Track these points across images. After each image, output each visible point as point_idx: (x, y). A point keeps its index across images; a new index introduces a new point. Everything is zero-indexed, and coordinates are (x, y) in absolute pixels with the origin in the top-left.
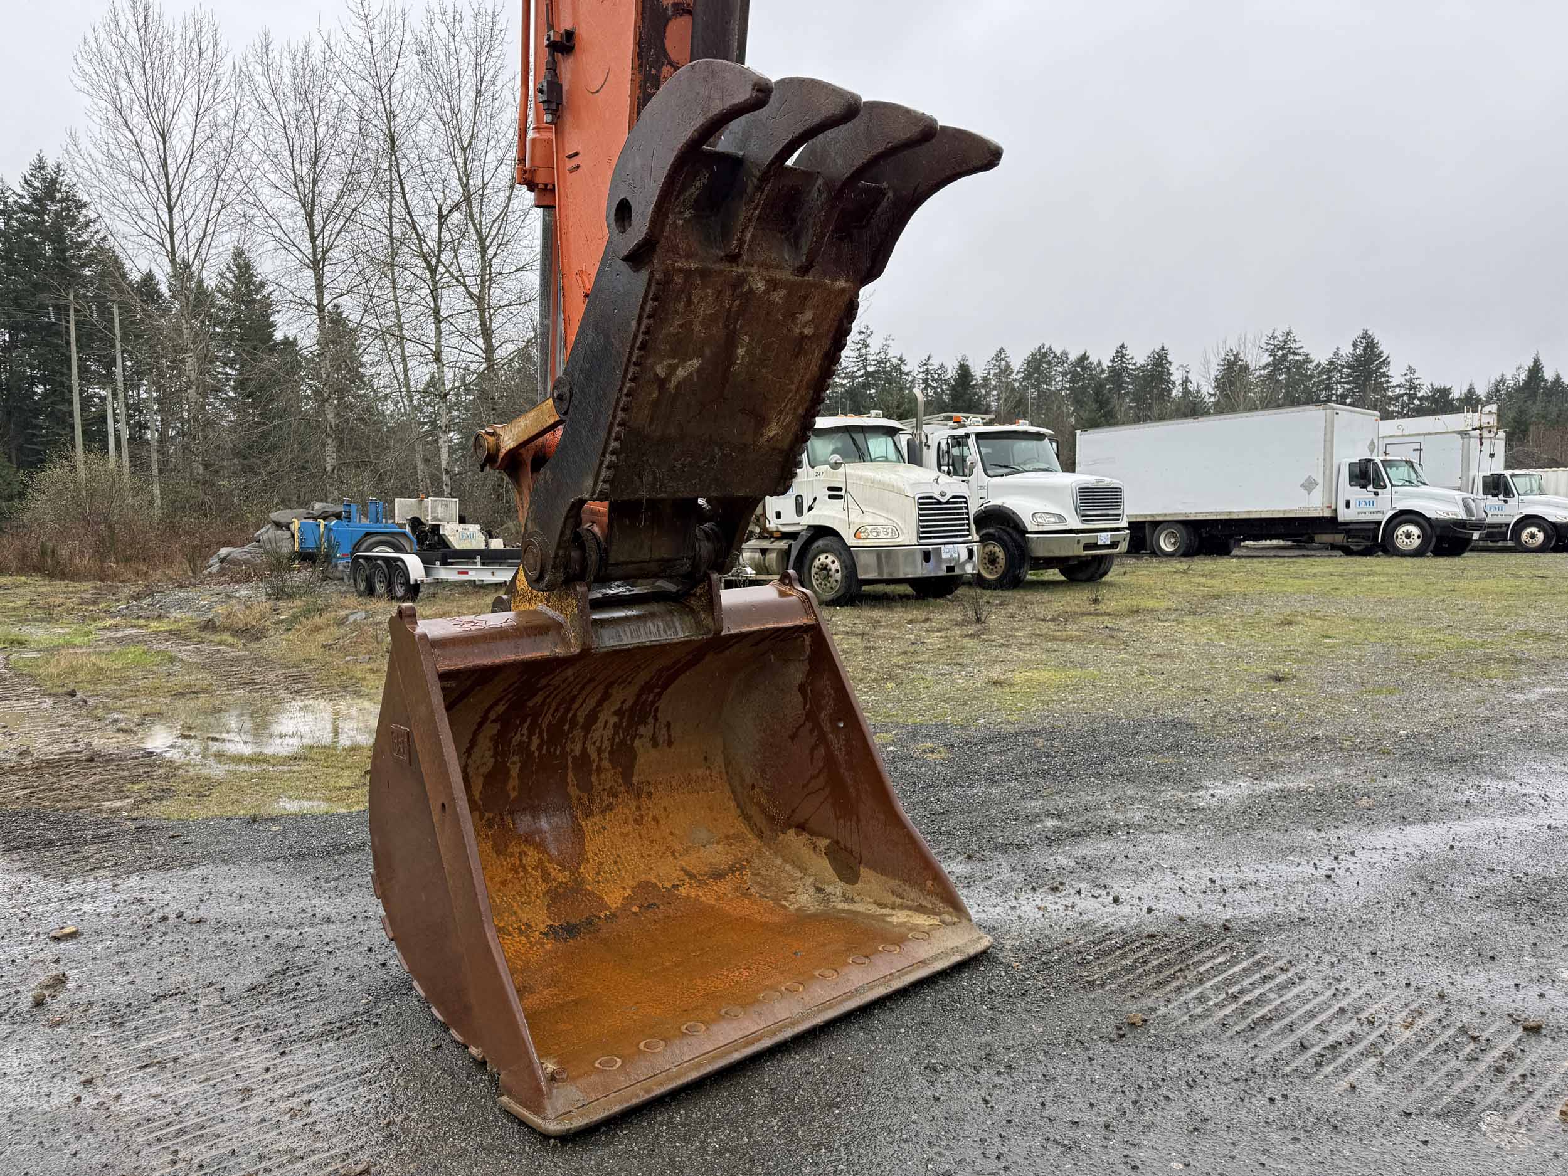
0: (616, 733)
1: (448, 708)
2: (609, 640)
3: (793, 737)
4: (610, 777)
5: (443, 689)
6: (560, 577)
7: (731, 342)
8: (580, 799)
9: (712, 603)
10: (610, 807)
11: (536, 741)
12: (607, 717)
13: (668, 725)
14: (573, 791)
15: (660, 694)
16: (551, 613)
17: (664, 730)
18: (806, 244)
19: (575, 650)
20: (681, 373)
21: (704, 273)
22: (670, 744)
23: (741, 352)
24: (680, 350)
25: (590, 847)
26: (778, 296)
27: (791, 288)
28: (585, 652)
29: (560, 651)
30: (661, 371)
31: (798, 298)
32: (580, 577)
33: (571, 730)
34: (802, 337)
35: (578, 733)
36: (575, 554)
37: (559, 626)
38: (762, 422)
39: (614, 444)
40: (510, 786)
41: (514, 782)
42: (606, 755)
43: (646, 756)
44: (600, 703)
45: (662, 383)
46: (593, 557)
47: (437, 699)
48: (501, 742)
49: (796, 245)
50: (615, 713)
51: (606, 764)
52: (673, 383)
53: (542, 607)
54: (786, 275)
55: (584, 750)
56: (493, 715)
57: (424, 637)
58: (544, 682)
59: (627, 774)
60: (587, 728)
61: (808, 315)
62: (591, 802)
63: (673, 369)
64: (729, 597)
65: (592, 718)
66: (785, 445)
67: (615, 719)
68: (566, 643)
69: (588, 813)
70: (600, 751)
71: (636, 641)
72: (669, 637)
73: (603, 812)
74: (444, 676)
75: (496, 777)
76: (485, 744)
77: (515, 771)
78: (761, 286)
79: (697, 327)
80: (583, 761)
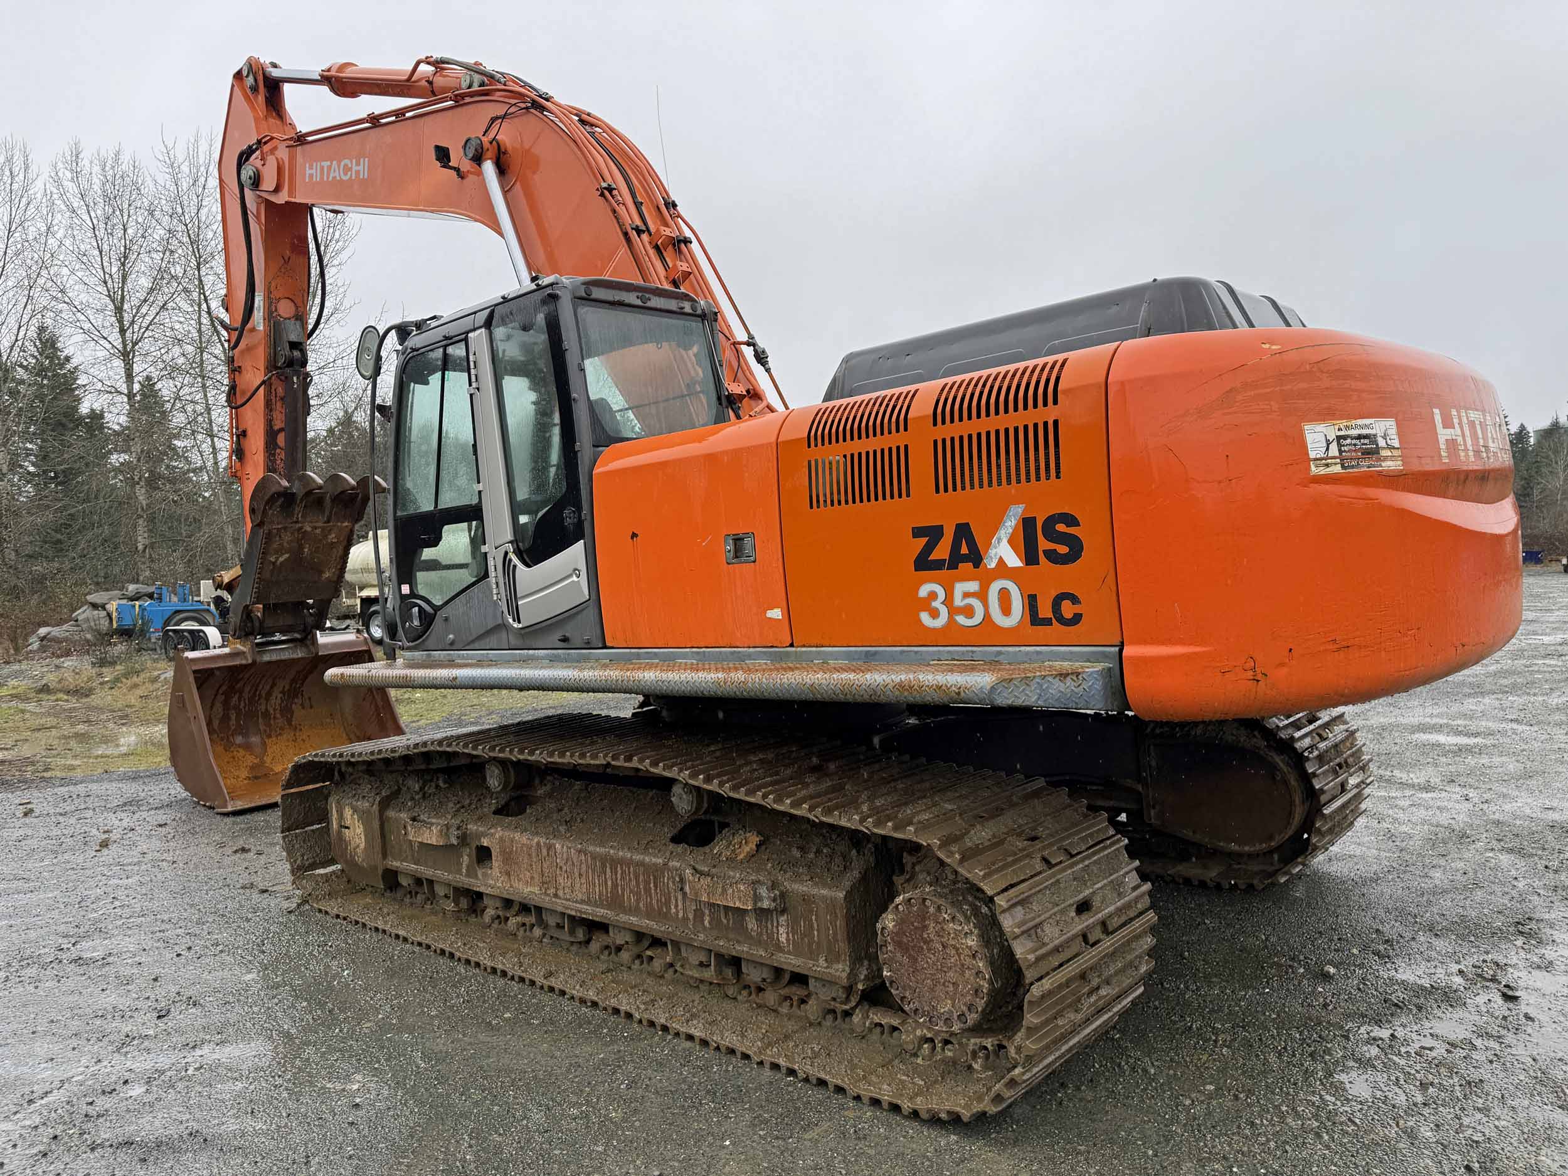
0: (282, 701)
1: (198, 689)
2: (266, 658)
3: (364, 699)
4: (280, 721)
5: (195, 678)
6: (243, 634)
7: (301, 547)
8: (265, 731)
9: (314, 640)
10: (280, 734)
11: (242, 704)
12: (277, 694)
13: (310, 698)
14: (262, 727)
15: (302, 684)
16: (242, 648)
17: (308, 701)
18: (327, 513)
19: (250, 661)
20: (281, 559)
21: (285, 528)
22: (311, 707)
23: (306, 550)
24: (279, 551)
25: (269, 751)
26: (318, 531)
27: (323, 529)
28: (254, 662)
29: (244, 662)
30: (273, 559)
31: (326, 532)
32: (252, 634)
33: (259, 699)
34: (332, 543)
35: (263, 701)
36: (249, 625)
37: (244, 653)
38: (321, 572)
39: (256, 585)
40: (231, 723)
41: (233, 722)
42: (278, 711)
43: (298, 712)
44: (272, 687)
45: (274, 563)
46: (257, 624)
47: (191, 679)
48: (226, 704)
49: (323, 513)
50: (281, 693)
51: (278, 716)
52: (278, 562)
53: (238, 646)
54: (320, 524)
55: (266, 709)
56: (221, 691)
57: (187, 657)
58: (241, 676)
59: (289, 722)
60: (267, 700)
61: (334, 535)
62: (270, 731)
63: (277, 559)
64: (322, 639)
65: (269, 694)
66: (335, 579)
67: (281, 695)
68: (246, 658)
69: (269, 736)
70: (275, 710)
71: (278, 658)
72: (295, 656)
73: (277, 736)
74: (195, 672)
75: (225, 718)
76: (219, 708)
77: (233, 717)
78: (309, 529)
79: (285, 544)
80: (266, 714)
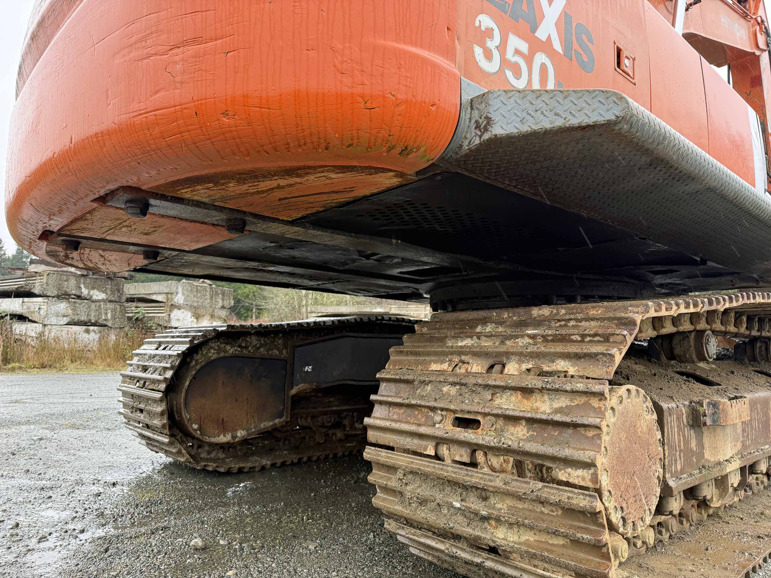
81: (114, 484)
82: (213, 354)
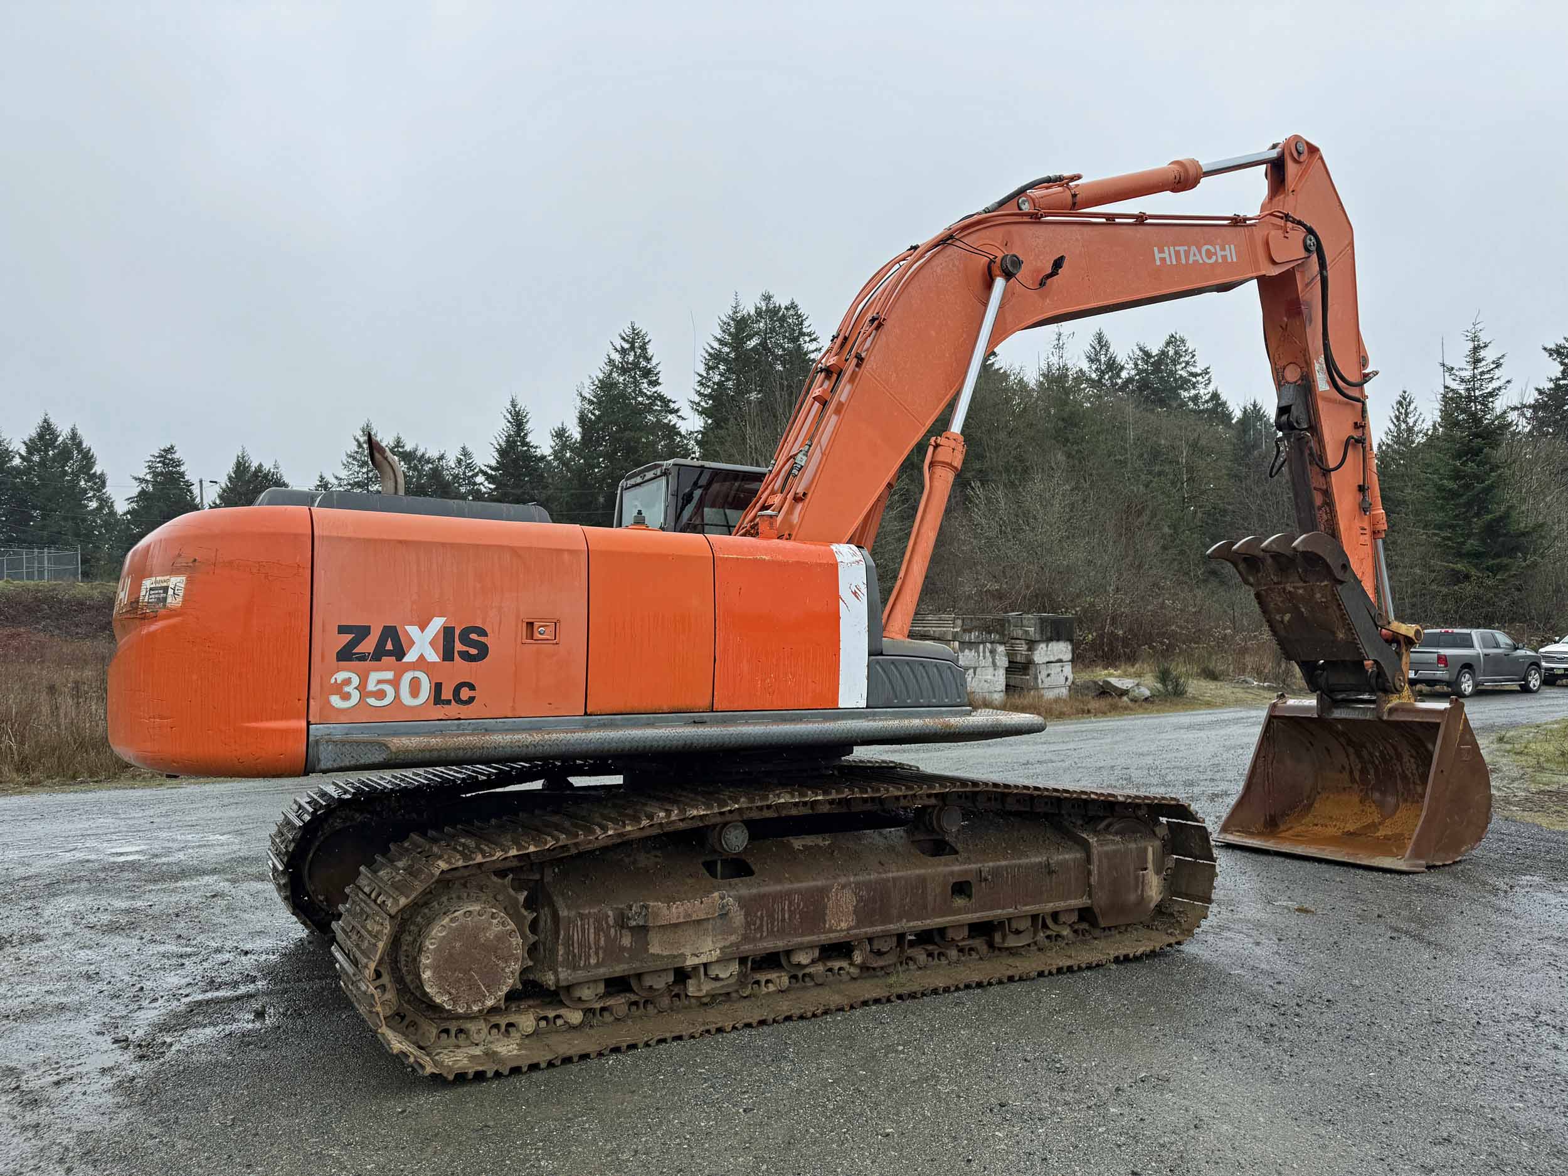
81: (246, 953)
82: (338, 824)
